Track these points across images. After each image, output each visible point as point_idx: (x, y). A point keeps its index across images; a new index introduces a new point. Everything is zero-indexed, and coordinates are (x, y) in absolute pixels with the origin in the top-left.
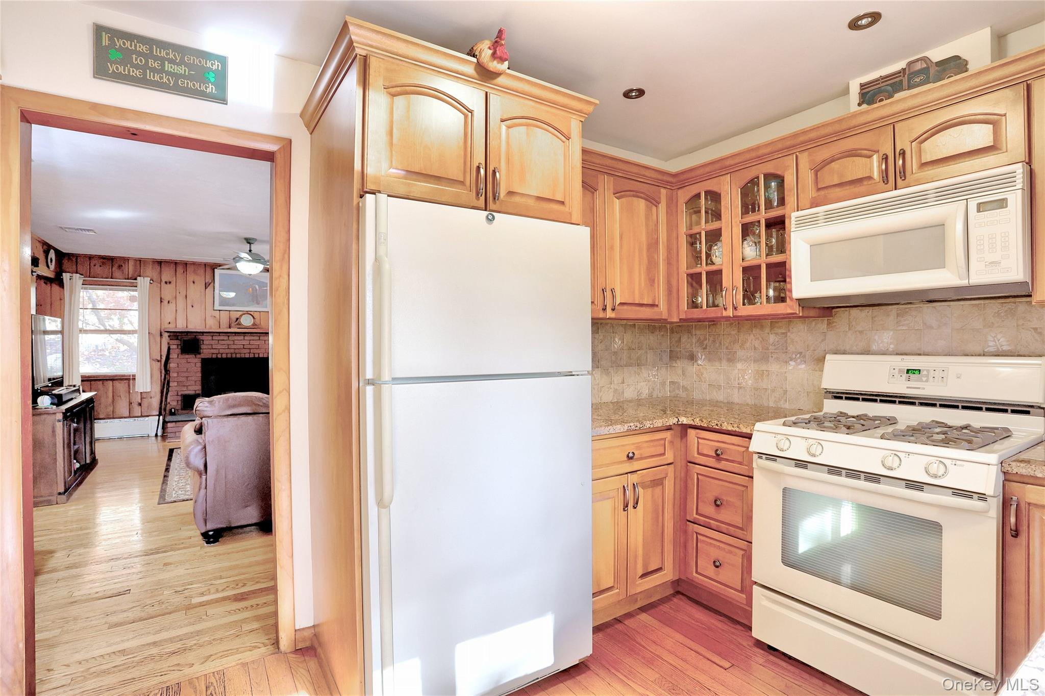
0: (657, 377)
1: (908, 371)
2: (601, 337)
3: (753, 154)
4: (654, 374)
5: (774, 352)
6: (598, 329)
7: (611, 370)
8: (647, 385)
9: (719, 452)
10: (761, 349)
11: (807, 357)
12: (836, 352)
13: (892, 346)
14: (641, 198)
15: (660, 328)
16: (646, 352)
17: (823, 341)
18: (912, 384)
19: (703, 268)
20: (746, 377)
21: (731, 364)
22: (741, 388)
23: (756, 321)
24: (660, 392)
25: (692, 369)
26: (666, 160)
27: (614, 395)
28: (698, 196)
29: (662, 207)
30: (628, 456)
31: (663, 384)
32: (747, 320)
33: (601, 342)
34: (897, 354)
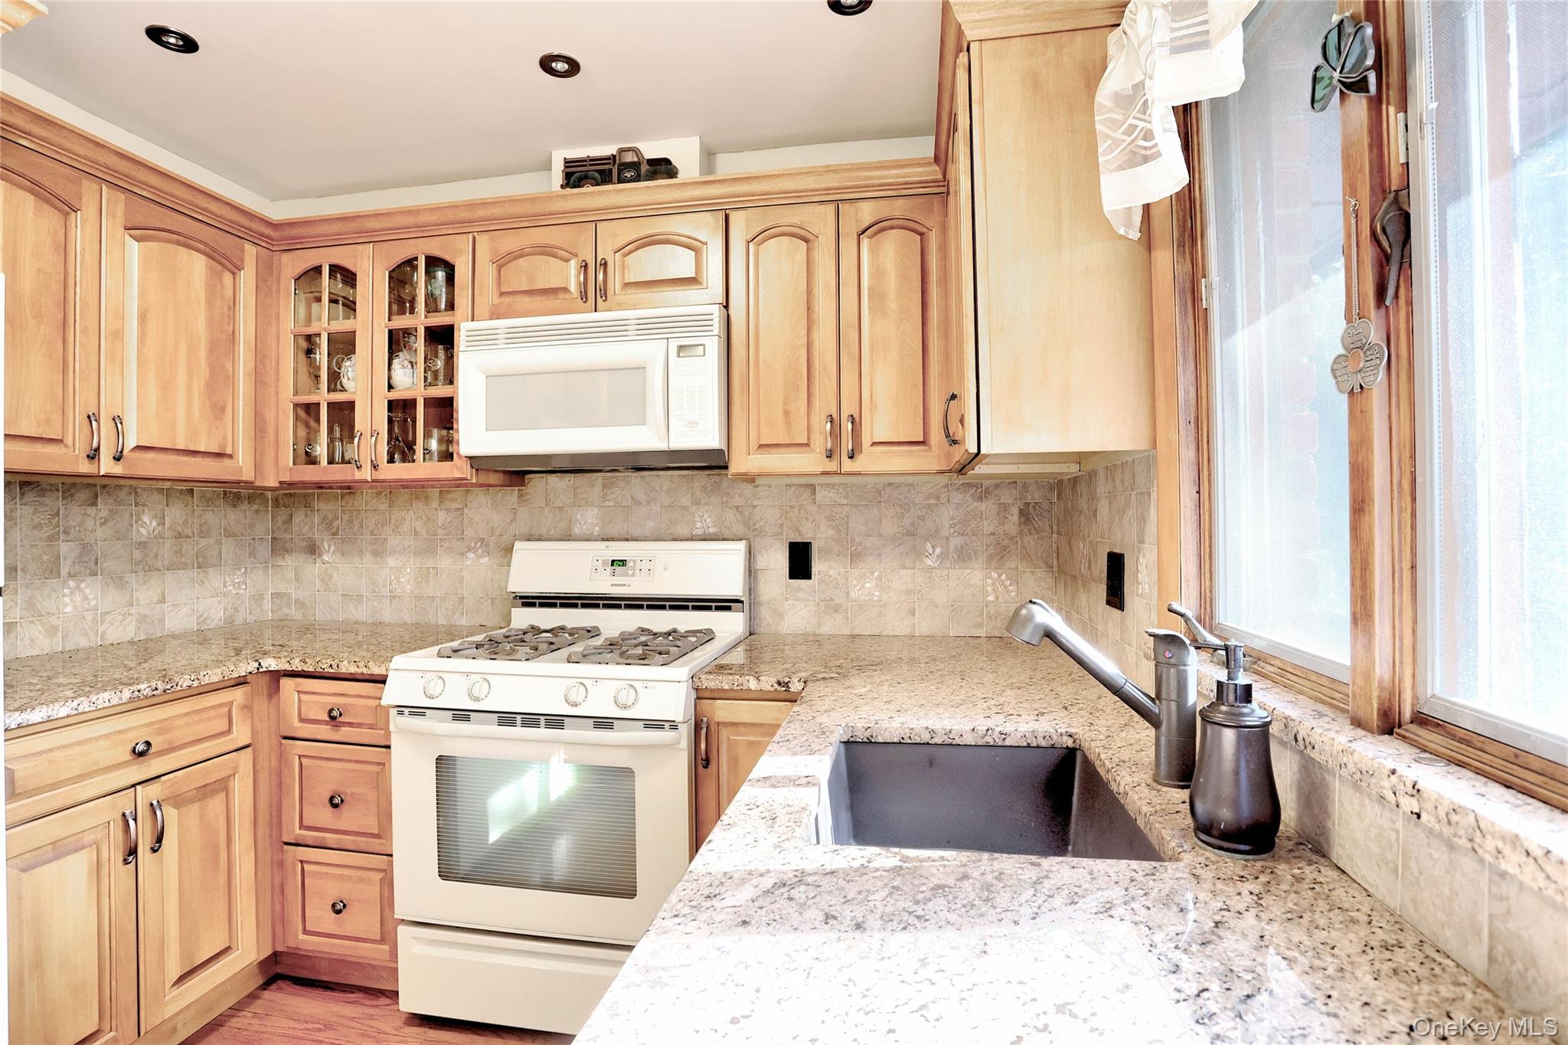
0: (244, 587)
1: (613, 561)
2: (104, 513)
3: (410, 220)
4: (237, 581)
5: (445, 539)
6: (96, 496)
7: (132, 579)
8: (220, 603)
9: (335, 713)
10: (424, 533)
11: (491, 546)
12: (529, 538)
13: (597, 529)
14: (198, 250)
15: (251, 499)
16: (219, 542)
17: (512, 521)
18: (618, 580)
19: (323, 396)
20: (402, 580)
21: (379, 558)
22: (394, 597)
23: (417, 489)
24: (250, 613)
25: (313, 569)
26: (275, 198)
27: (139, 628)
28: (318, 270)
29: (247, 278)
30: (134, 751)
31: (258, 598)
32: (404, 487)
33: (102, 524)
34: (603, 540)
